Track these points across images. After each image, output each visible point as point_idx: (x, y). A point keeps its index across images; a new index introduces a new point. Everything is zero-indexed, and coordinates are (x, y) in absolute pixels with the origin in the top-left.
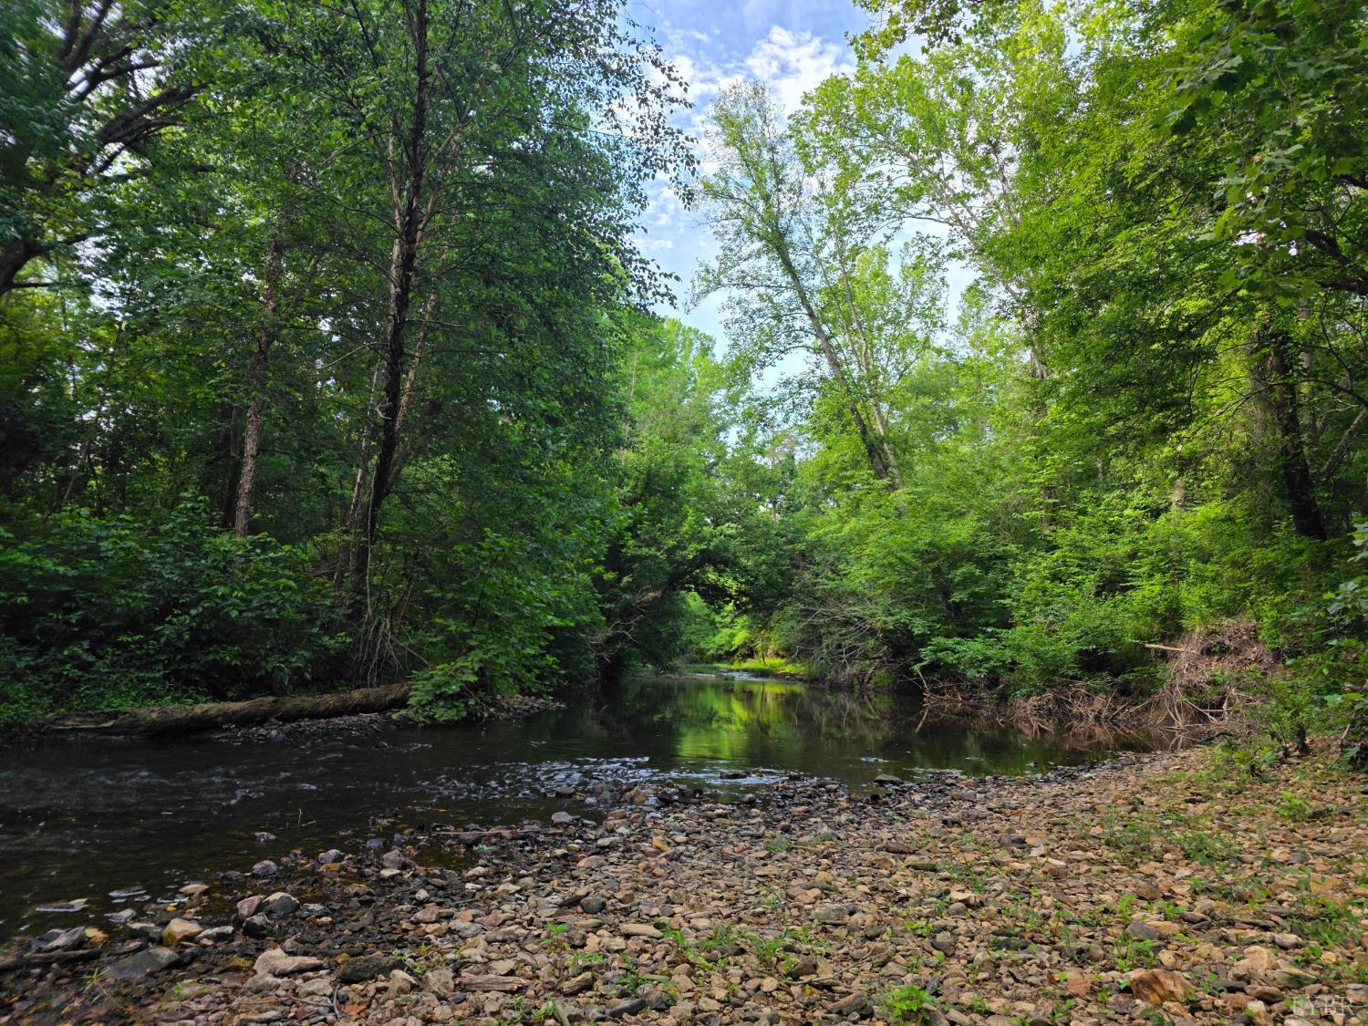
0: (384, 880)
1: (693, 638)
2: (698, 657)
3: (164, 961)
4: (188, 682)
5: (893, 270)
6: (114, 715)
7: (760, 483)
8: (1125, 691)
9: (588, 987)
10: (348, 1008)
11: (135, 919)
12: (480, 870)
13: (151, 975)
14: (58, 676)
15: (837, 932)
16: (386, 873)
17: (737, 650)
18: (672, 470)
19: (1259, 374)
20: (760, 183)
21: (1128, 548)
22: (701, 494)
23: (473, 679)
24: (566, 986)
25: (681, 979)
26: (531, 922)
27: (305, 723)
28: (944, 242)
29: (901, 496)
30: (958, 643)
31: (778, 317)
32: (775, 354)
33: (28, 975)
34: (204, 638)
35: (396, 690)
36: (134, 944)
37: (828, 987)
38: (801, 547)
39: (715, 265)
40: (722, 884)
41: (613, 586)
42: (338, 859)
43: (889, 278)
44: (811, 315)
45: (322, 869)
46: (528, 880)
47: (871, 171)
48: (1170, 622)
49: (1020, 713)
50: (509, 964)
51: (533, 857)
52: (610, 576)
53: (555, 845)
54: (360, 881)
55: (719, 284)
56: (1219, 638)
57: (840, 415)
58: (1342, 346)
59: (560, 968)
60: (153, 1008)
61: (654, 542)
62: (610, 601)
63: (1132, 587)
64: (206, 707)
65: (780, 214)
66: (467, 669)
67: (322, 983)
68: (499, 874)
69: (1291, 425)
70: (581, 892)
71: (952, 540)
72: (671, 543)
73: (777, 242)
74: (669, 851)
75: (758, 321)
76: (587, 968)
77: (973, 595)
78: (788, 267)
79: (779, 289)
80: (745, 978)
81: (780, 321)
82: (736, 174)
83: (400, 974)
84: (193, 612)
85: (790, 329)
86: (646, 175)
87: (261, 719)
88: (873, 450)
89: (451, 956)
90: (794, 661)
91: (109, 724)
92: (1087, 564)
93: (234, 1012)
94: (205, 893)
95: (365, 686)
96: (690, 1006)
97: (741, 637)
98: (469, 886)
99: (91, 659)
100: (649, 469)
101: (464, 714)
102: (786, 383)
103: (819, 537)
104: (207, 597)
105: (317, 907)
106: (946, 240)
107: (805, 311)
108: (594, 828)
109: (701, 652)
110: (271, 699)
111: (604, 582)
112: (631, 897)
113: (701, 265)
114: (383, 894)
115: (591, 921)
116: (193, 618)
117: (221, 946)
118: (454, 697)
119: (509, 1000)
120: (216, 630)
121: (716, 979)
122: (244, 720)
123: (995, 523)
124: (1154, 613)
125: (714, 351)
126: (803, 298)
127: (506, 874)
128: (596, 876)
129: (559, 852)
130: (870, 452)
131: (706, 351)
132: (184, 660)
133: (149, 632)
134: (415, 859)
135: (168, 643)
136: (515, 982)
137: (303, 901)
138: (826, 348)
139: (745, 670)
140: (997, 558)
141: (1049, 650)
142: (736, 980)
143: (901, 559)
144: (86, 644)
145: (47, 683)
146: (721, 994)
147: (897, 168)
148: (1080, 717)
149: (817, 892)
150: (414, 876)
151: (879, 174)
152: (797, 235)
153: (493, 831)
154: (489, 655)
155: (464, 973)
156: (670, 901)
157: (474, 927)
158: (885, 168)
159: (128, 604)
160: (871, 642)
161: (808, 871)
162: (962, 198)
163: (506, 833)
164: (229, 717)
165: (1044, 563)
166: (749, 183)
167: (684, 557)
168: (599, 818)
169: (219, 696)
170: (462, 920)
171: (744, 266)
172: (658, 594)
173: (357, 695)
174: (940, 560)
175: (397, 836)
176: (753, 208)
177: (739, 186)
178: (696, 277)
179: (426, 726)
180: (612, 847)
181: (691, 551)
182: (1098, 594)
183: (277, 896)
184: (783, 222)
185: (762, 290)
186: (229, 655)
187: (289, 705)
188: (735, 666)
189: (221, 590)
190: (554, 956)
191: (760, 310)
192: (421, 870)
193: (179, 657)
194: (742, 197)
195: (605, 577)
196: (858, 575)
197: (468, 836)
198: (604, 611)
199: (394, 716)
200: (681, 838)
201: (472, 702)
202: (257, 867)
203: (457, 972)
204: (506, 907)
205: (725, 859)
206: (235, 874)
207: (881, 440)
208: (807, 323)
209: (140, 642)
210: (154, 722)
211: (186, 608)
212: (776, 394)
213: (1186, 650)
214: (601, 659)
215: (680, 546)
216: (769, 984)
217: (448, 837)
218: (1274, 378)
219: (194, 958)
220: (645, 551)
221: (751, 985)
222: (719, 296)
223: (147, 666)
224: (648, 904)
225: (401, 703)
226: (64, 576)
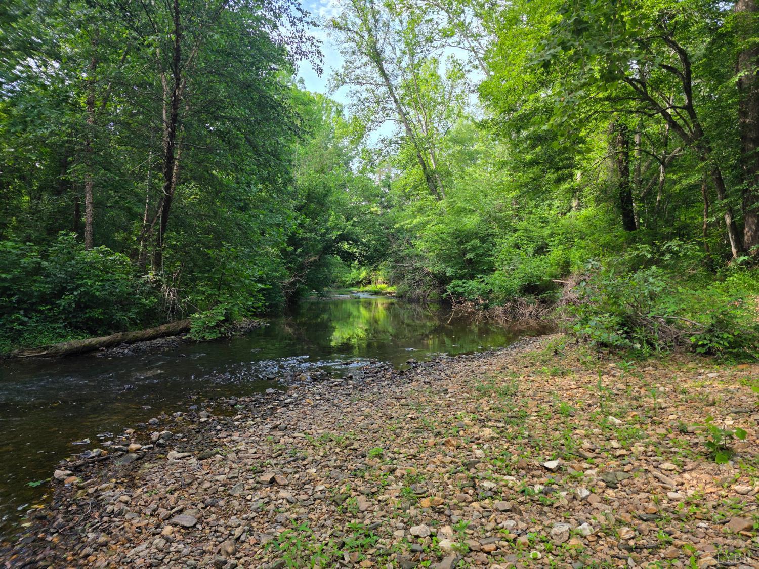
0: (202, 423)
1: (339, 274)
2: (342, 285)
3: (135, 458)
4: (77, 327)
5: (442, 72)
6: (46, 348)
7: (370, 195)
8: (544, 302)
9: (281, 455)
10: (204, 467)
11: (113, 444)
12: (239, 416)
13: (131, 463)
14: (11, 329)
15: (365, 431)
16: (202, 420)
17: (362, 281)
18: (322, 189)
19: (613, 144)
20: (365, 23)
21: (549, 232)
22: (337, 203)
23: (222, 318)
24: (273, 455)
25: (310, 451)
26: (260, 435)
27: (140, 344)
28: (466, 63)
29: (443, 204)
30: (464, 283)
31: (378, 103)
32: (376, 124)
33: (88, 467)
34: (83, 306)
35: (182, 324)
36: (119, 453)
37: (356, 449)
38: (392, 231)
39: (341, 71)
40: (330, 416)
41: (292, 254)
42: (181, 415)
43: (439, 77)
44: (396, 101)
45: (176, 420)
46: (258, 419)
47: (427, 18)
48: (565, 268)
49: (497, 313)
50: (254, 450)
51: (259, 409)
52: (290, 249)
53: (268, 403)
54: (192, 424)
55: (344, 82)
56: (585, 277)
57: (411, 160)
58: (651, 131)
59: (271, 450)
60: (139, 472)
61: (314, 230)
62: (291, 262)
63: (549, 251)
64: (90, 340)
65: (378, 41)
66: (218, 313)
67: (193, 460)
68: (247, 417)
69: (625, 172)
70: (278, 423)
71: (467, 227)
72: (323, 230)
73: (377, 57)
74: (313, 404)
75: (367, 104)
76: (280, 449)
77: (477, 255)
78: (383, 73)
79: (378, 86)
80: (331, 448)
81: (379, 104)
82: (352, 16)
83: (218, 456)
84: (76, 293)
85: (384, 109)
86: (297, 58)
87: (117, 344)
88: (430, 178)
89: (234, 449)
90: (392, 286)
91: (45, 352)
92: (531, 239)
93: (167, 471)
94: (134, 433)
95: (166, 323)
96: (312, 458)
97: (363, 274)
98: (236, 423)
99: (26, 319)
100: (309, 190)
101: (219, 335)
102: (383, 141)
103: (402, 226)
104: (82, 285)
105: (179, 435)
106: (467, 61)
107: (392, 99)
108: (284, 394)
109: (344, 282)
110: (121, 334)
111: (287, 252)
112: (297, 424)
113: (333, 71)
114: (202, 428)
115: (282, 434)
116: (76, 296)
117: (151, 451)
118: (214, 327)
119: (255, 461)
120: (87, 302)
121: (321, 450)
122: (109, 345)
123: (490, 218)
124: (558, 264)
125: (344, 113)
126: (391, 92)
127: (249, 417)
128: (284, 416)
129: (269, 406)
130: (428, 179)
131: (339, 113)
132: (73, 316)
133: (53, 304)
134: (212, 413)
135: (64, 309)
136: (257, 455)
137: (174, 433)
138: (405, 120)
139: (366, 292)
140: (491, 235)
141: (508, 285)
142: (327, 449)
143: (441, 238)
144: (22, 312)
145: (6, 333)
146: (322, 454)
147: (441, 17)
148: (522, 315)
149: (363, 417)
150: (213, 420)
151: (431, 20)
152: (387, 53)
153: (242, 399)
154: (230, 305)
155: (239, 454)
156: (310, 424)
157: (241, 438)
158: (435, 16)
159: (40, 291)
160: (428, 278)
161: (363, 409)
162: (476, 37)
163: (247, 399)
164: (102, 344)
165: (511, 239)
166: (359, 22)
167: (330, 238)
168: (286, 389)
169: (94, 333)
170: (236, 436)
171: (358, 72)
172: (317, 258)
173: (163, 328)
174: (462, 237)
175: (202, 404)
176: (362, 37)
177: (354, 24)
178: (331, 78)
179: (200, 342)
180: (291, 403)
181: (334, 234)
182: (534, 255)
183: (164, 432)
184: (379, 46)
185: (369, 86)
186: (97, 313)
187: (130, 336)
188: (361, 289)
189: (89, 282)
190: (269, 446)
191: (367, 99)
192: (215, 418)
193: (71, 316)
194: (355, 30)
195: (288, 249)
196: (421, 246)
197: (232, 402)
198: (288, 268)
199: (183, 338)
200: (318, 397)
201: (222, 329)
202: (151, 421)
203: (237, 454)
204: (251, 430)
205: (334, 405)
206: (142, 424)
207: (433, 172)
208: (394, 106)
209: (49, 309)
210: (66, 350)
211: (71, 291)
212: (378, 147)
213: (570, 282)
214: (288, 293)
215: (329, 231)
216: (337, 450)
217: (224, 403)
218: (620, 148)
219: (144, 456)
220: (309, 235)
221: (332, 450)
222: (345, 89)
223: (55, 321)
224: (302, 425)
225: (187, 330)
226: (5, 278)
